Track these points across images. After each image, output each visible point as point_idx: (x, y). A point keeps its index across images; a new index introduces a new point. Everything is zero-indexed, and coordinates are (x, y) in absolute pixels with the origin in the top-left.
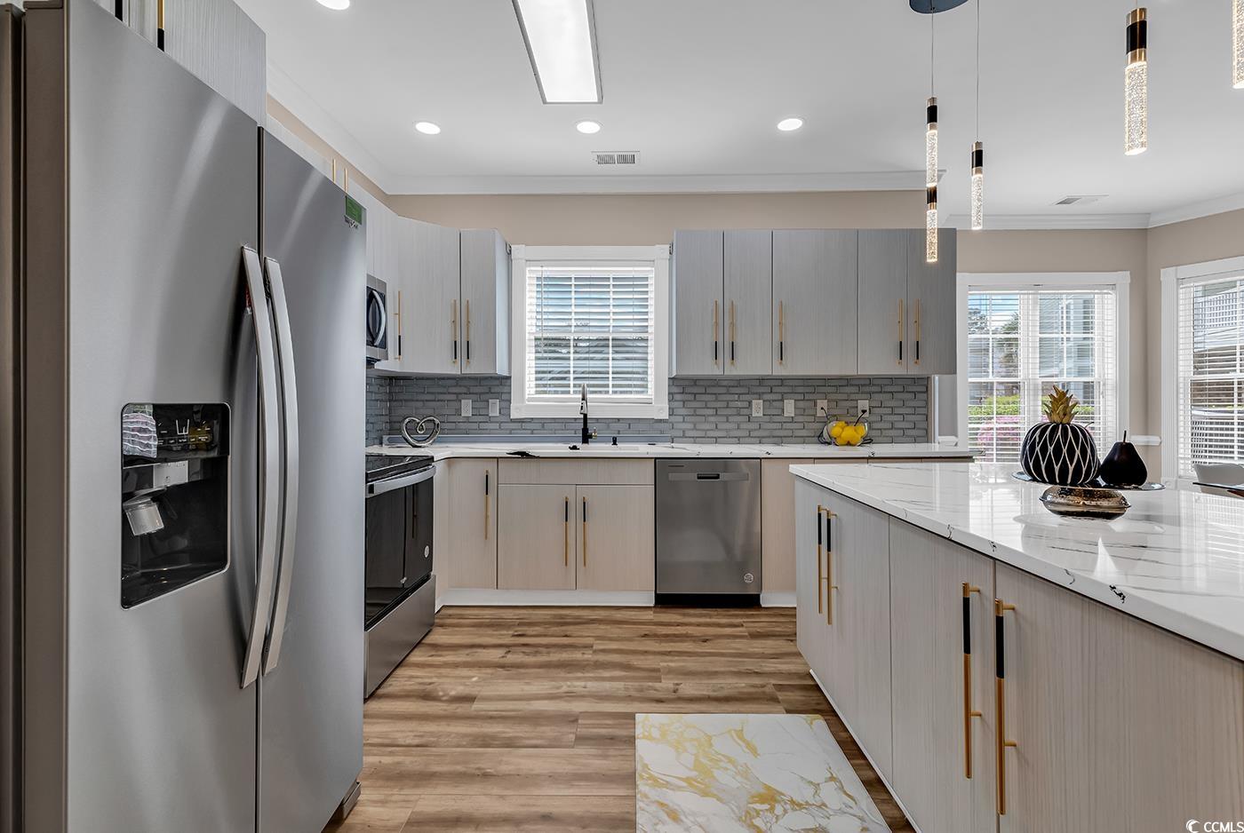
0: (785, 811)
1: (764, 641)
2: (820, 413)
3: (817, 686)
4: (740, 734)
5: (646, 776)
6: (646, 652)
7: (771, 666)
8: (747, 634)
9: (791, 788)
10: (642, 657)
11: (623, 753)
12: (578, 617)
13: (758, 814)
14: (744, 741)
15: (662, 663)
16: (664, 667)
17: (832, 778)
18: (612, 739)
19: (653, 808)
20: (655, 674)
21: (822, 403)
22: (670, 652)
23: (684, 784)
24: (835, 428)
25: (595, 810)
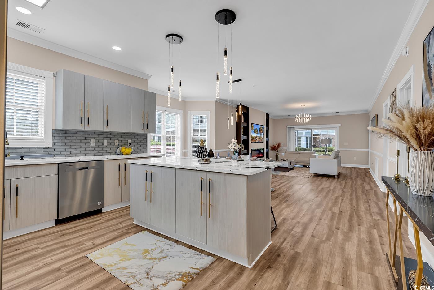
0: (152, 252)
1: (113, 221)
2: (116, 144)
3: (138, 225)
4: (126, 243)
5: (106, 266)
6: (69, 239)
7: (120, 226)
8: (104, 221)
9: (150, 247)
10: (68, 241)
11: (91, 266)
12: (16, 242)
13: (147, 256)
14: (129, 245)
15: (80, 239)
16: (82, 240)
17: (157, 241)
18: (83, 266)
19: (117, 271)
20: (80, 243)
21: (117, 141)
22: (80, 236)
23: (121, 261)
24: (123, 149)
25: (97, 282)
